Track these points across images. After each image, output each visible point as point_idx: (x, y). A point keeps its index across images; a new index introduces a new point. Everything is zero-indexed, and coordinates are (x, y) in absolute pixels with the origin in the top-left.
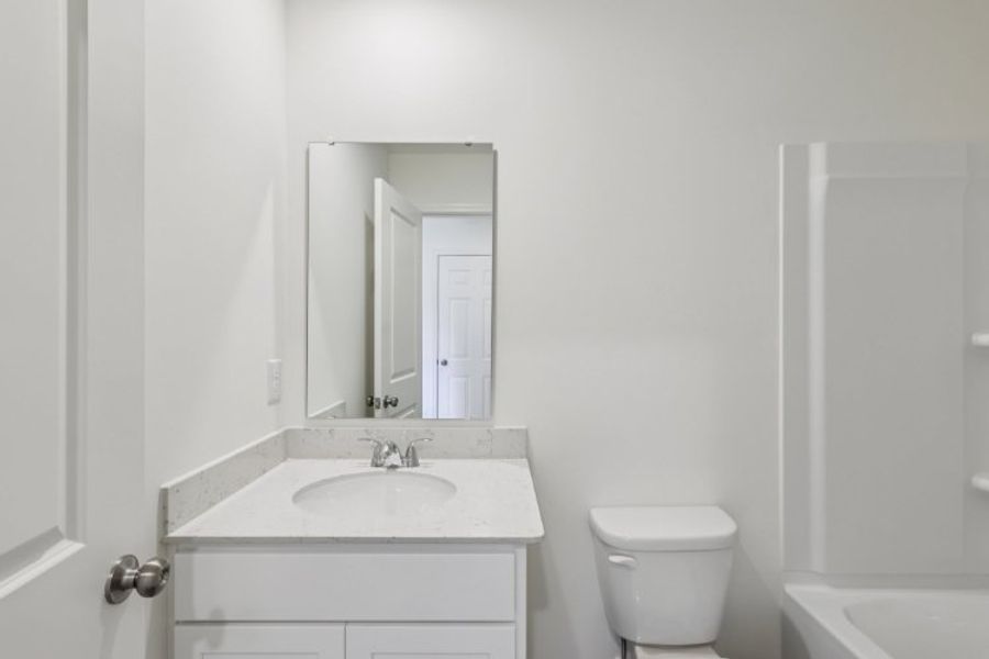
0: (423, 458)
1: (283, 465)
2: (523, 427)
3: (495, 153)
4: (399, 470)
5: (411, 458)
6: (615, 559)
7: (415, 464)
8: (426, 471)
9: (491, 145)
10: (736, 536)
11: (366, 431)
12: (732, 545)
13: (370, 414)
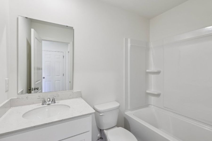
0: (56, 101)
1: (10, 109)
2: (80, 91)
3: (74, 29)
4: (51, 105)
5: (54, 101)
6: (101, 114)
7: (55, 103)
8: (59, 104)
9: (73, 27)
10: (119, 106)
11: (39, 96)
12: (118, 108)
13: (30, 93)
